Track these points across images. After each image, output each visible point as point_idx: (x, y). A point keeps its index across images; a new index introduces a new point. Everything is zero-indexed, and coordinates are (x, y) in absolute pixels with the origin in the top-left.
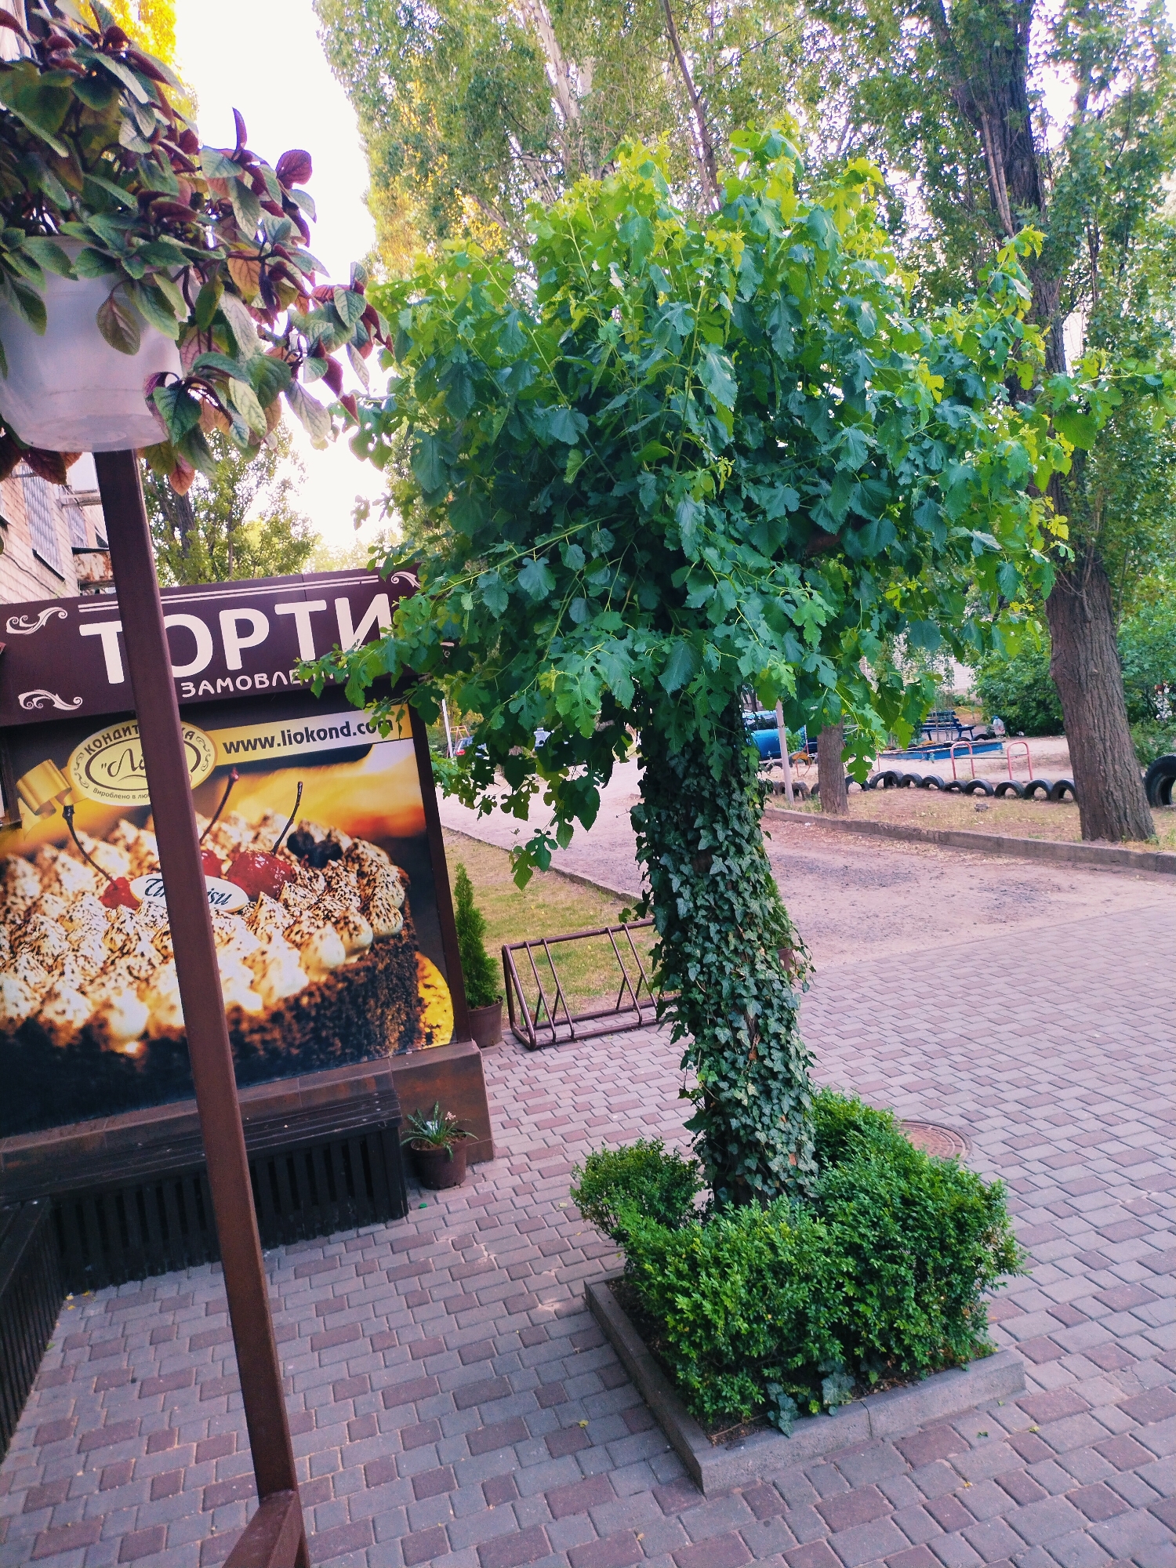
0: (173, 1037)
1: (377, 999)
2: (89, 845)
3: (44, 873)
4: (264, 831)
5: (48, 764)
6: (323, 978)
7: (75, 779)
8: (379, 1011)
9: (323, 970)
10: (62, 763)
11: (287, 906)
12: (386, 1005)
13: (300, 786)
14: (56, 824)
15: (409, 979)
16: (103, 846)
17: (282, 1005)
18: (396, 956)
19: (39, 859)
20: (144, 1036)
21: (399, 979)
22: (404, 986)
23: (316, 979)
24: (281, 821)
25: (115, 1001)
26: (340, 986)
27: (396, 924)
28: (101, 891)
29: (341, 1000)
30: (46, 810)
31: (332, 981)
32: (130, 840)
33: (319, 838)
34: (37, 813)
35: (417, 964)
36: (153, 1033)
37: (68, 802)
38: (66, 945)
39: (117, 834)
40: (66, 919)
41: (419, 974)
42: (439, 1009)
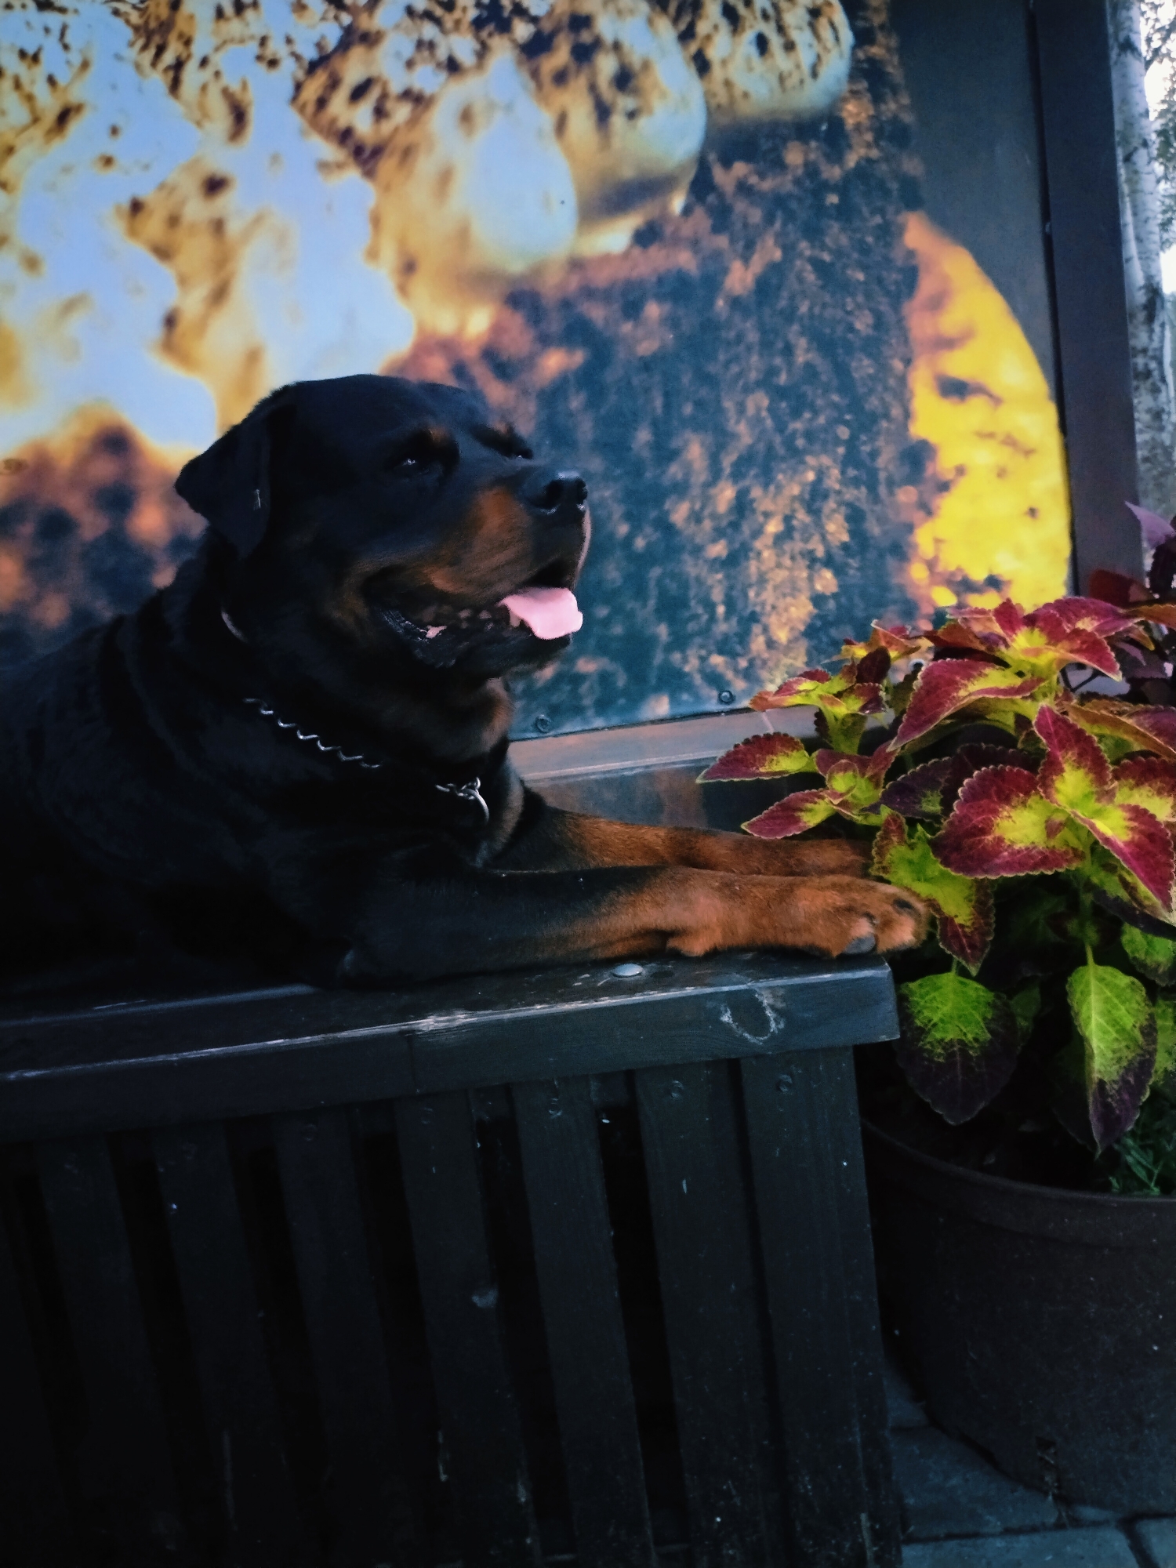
1: (721, 439)
6: (480, 321)
8: (725, 495)
12: (760, 466)
15: (873, 346)
18: (813, 233)
21: (825, 344)
22: (846, 384)
26: (555, 362)
27: (817, 62)
31: (518, 339)
35: (910, 276)
41: (920, 324)
42: (1003, 503)
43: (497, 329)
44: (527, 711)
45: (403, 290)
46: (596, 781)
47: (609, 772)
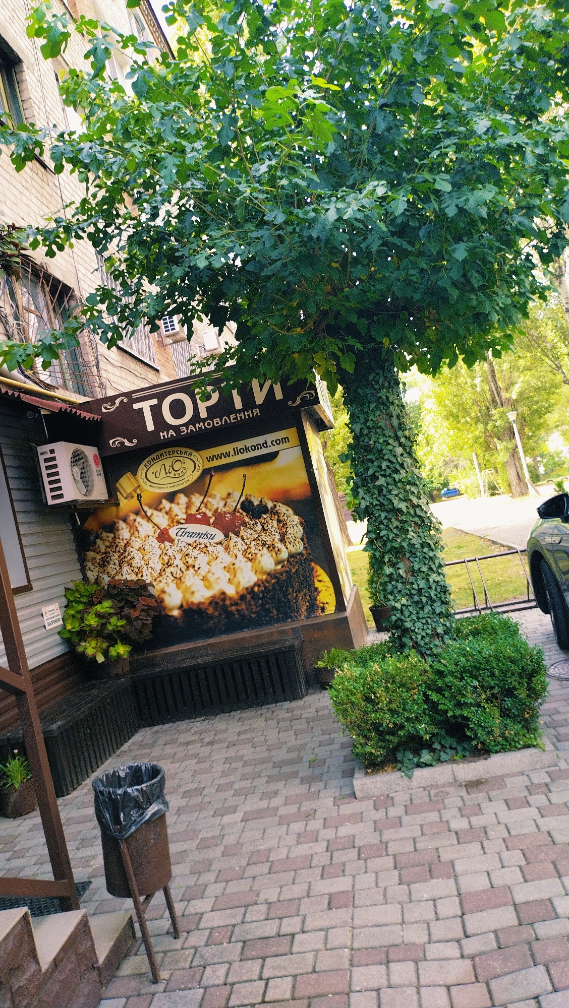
0: (194, 607)
2: (149, 512)
3: (131, 528)
4: (229, 501)
5: (129, 474)
6: (264, 577)
7: (141, 480)
8: (295, 595)
9: (264, 573)
10: (135, 474)
11: (243, 539)
12: (299, 591)
13: (244, 476)
14: (134, 502)
15: (309, 577)
16: (155, 512)
17: (245, 592)
18: (301, 565)
19: (128, 521)
20: (181, 607)
21: (304, 577)
22: (307, 581)
23: (261, 577)
24: (237, 495)
25: (166, 589)
27: (300, 547)
28: (156, 535)
29: (274, 588)
30: (129, 497)
32: (167, 509)
33: (256, 503)
34: (126, 498)
35: (313, 569)
36: (185, 606)
37: (139, 492)
38: (143, 562)
39: (161, 506)
40: (141, 549)
41: (315, 574)
42: (327, 593)
43: (267, 577)
45: (256, 575)
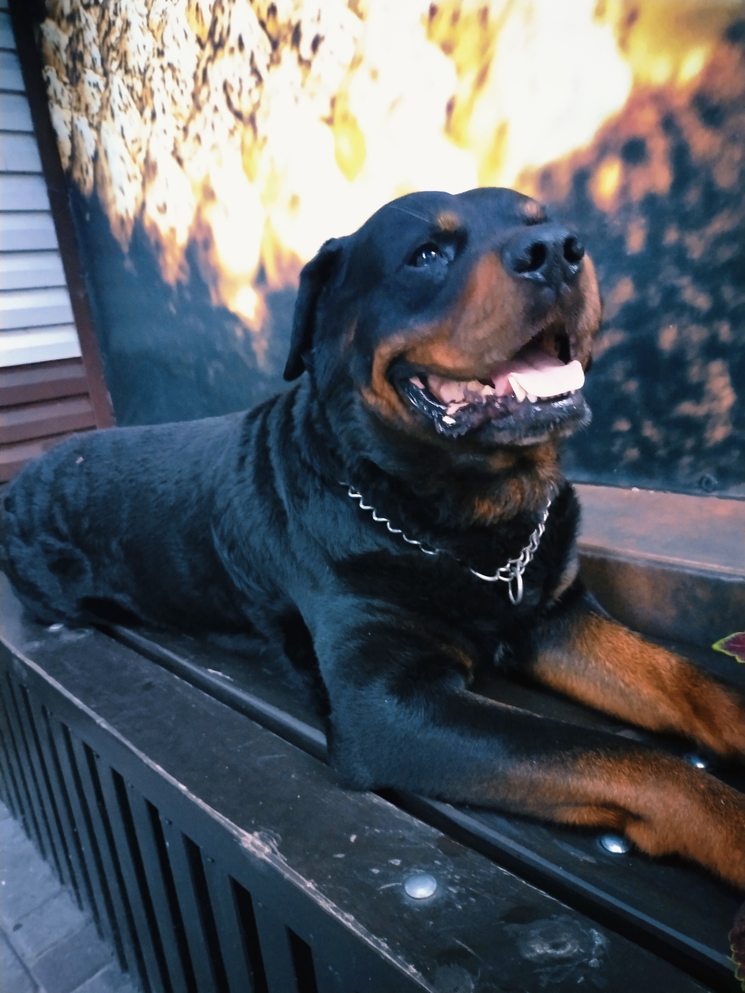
43: (711, 70)
44: (694, 468)
45: (624, 43)
46: (691, 577)
47: (706, 571)
